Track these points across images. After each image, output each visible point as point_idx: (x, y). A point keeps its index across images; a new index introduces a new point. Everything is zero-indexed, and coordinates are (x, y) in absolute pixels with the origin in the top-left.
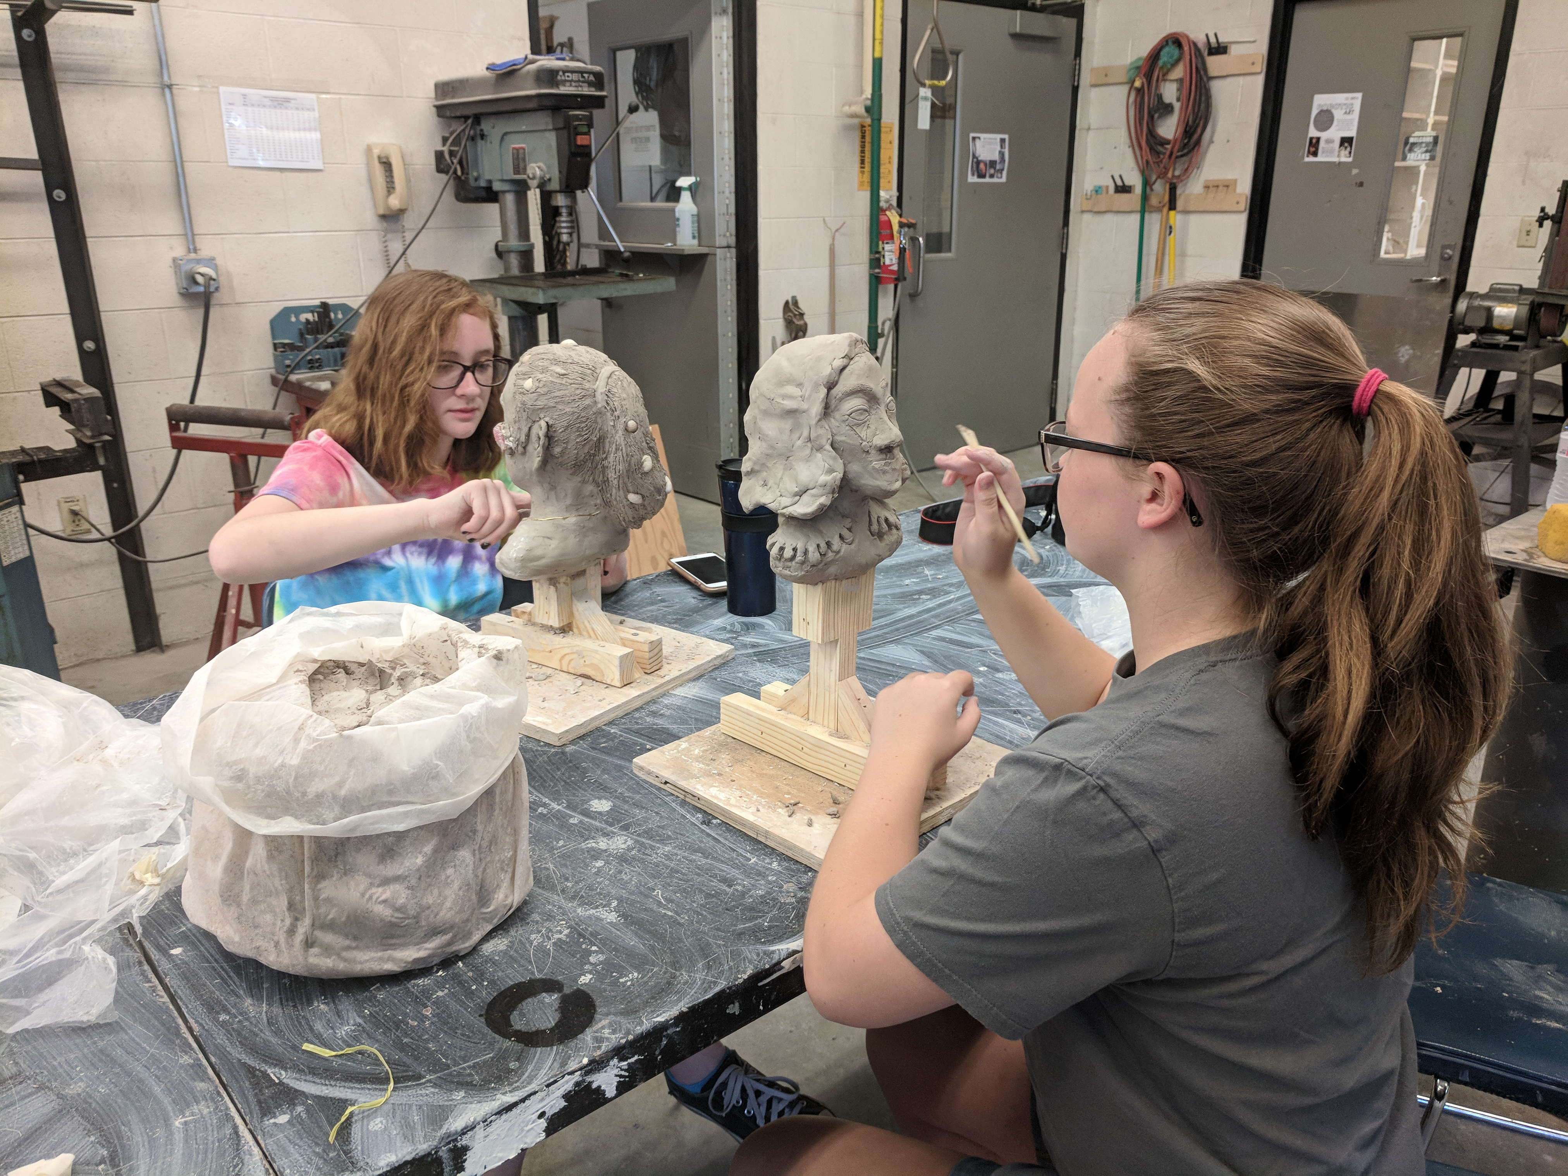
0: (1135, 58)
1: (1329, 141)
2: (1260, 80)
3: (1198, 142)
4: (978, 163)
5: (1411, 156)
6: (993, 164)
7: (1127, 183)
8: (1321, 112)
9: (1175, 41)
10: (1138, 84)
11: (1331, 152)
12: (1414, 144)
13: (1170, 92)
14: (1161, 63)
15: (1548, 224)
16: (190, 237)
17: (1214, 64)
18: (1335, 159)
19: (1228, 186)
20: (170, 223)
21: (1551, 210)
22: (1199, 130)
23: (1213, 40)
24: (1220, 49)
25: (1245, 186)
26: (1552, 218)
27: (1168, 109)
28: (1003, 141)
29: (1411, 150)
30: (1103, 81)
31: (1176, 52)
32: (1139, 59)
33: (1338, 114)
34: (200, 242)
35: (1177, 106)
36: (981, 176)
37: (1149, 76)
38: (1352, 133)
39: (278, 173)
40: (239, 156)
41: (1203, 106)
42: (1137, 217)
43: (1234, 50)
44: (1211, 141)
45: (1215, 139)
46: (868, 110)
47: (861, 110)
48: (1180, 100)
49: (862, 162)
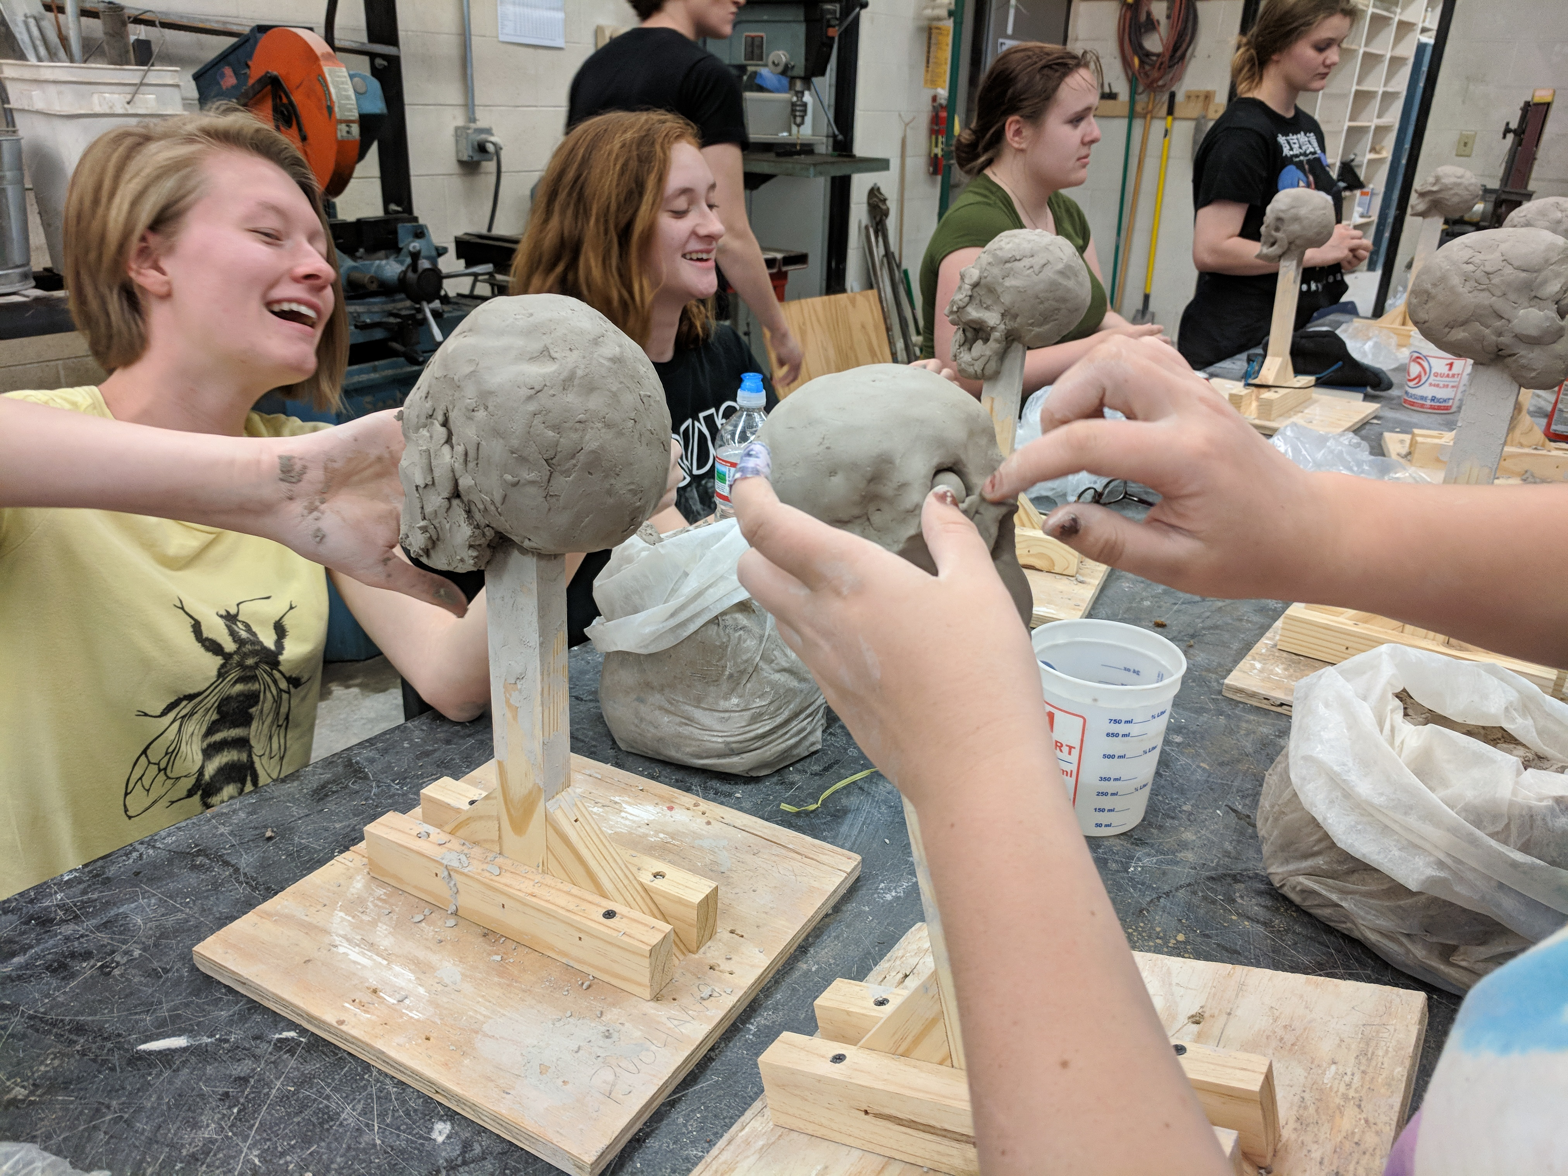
3: (1183, 57)
7: (1114, 90)
10: (1130, 1)
13: (1158, 9)
15: (1510, 137)
16: (469, 106)
19: (1208, 96)
20: (452, 93)
21: (1514, 125)
22: (1184, 46)
25: (1222, 98)
26: (1515, 132)
27: (1155, 25)
34: (479, 113)
35: (1163, 21)
39: (531, 50)
40: (508, 33)
41: (1190, 24)
42: (1124, 123)
44: (1193, 56)
45: (1196, 54)
46: (951, 14)
47: (944, 13)
48: (1168, 17)
49: (928, 62)
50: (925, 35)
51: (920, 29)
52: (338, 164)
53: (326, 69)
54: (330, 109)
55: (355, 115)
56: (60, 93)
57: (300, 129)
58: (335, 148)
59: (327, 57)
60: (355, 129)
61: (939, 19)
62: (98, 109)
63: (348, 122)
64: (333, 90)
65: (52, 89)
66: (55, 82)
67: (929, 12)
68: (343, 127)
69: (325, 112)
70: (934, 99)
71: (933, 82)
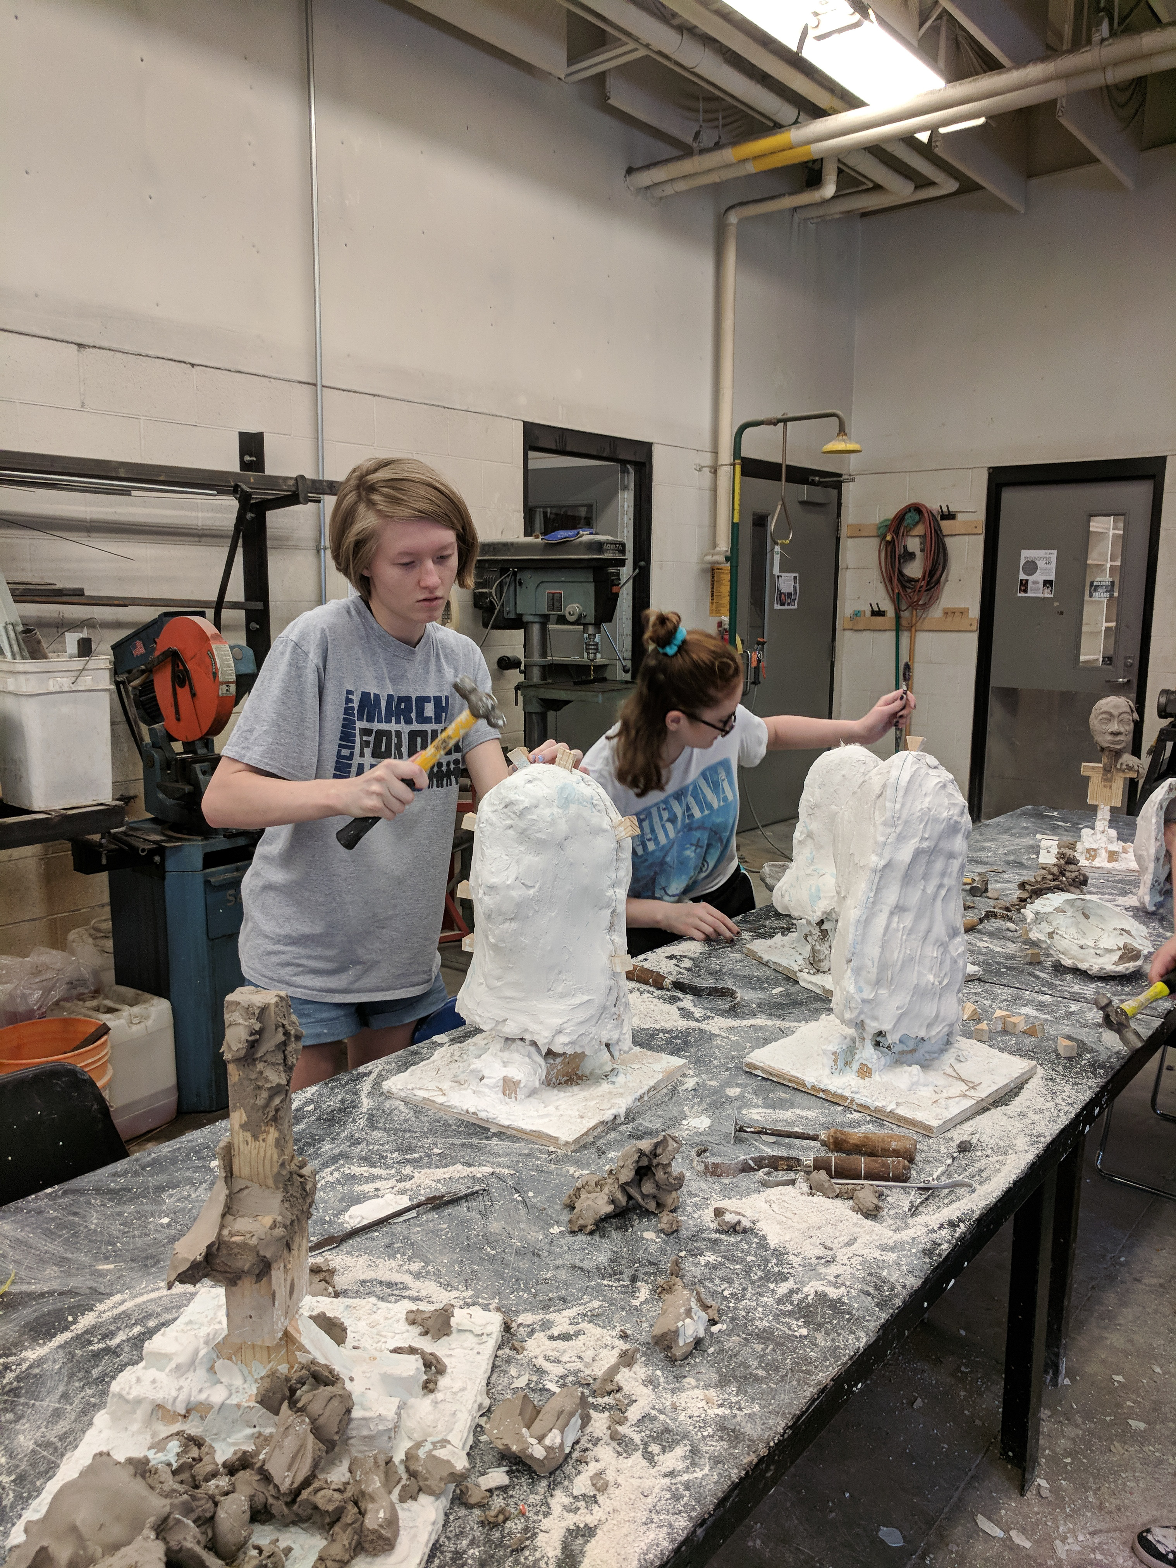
0: (882, 519)
1: (1035, 583)
2: (981, 539)
3: (938, 581)
4: (781, 594)
5: (1096, 594)
6: (790, 594)
7: (882, 609)
8: (1027, 563)
9: (917, 509)
10: (889, 538)
11: (1038, 590)
12: (1097, 586)
13: (913, 544)
14: (905, 523)
17: (945, 525)
18: (1041, 595)
19: (963, 612)
22: (938, 573)
23: (945, 509)
24: (950, 516)
25: (975, 613)
27: (911, 556)
28: (795, 578)
29: (1095, 590)
30: (858, 533)
31: (917, 517)
32: (886, 520)
33: (1040, 564)
35: (918, 554)
36: (782, 604)
37: (896, 532)
38: (1052, 577)
41: (941, 556)
42: (893, 634)
43: (959, 517)
44: (946, 580)
45: (949, 578)
46: (727, 559)
47: (721, 558)
48: (922, 550)
49: (712, 595)
50: (709, 575)
51: (704, 571)
52: (218, 713)
53: (213, 646)
54: (215, 675)
55: (233, 678)
56: (27, 680)
57: (191, 688)
58: (216, 702)
59: (215, 637)
60: (233, 688)
61: (718, 563)
62: (52, 689)
63: (228, 684)
64: (218, 661)
65: (22, 678)
66: (25, 673)
67: (709, 558)
68: (224, 687)
69: (211, 676)
70: (720, 624)
71: (717, 611)
